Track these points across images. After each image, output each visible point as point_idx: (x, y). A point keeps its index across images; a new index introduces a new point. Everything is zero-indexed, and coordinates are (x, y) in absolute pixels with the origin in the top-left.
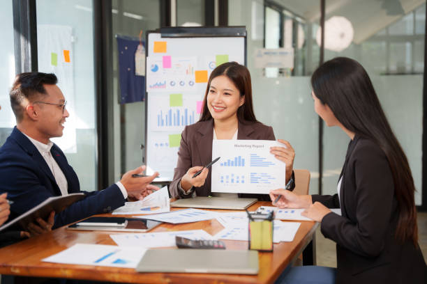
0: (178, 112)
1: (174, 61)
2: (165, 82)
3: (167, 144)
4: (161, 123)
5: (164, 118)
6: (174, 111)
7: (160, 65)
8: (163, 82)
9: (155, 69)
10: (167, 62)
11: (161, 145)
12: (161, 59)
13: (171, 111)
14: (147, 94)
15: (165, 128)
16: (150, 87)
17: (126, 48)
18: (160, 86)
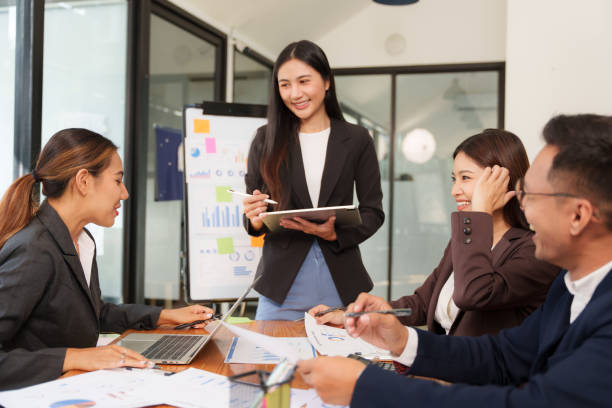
0: (227, 209)
1: (219, 145)
2: (209, 171)
3: (215, 251)
4: (207, 223)
5: (210, 217)
6: (222, 209)
7: (203, 149)
8: (207, 171)
9: (197, 154)
10: (211, 146)
11: (208, 251)
12: (204, 142)
13: (218, 209)
14: (186, 185)
15: (211, 229)
16: (191, 176)
17: (167, 141)
18: (203, 175)
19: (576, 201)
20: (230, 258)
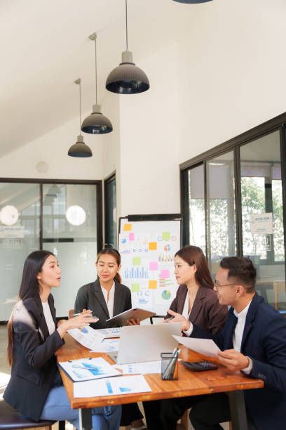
0: (138, 269)
1: (136, 236)
2: (130, 250)
4: (127, 276)
5: (129, 273)
6: (135, 269)
7: (127, 238)
8: (128, 250)
9: (124, 241)
10: (132, 237)
12: (128, 235)
13: (133, 269)
15: (129, 280)
18: (126, 252)
19: (237, 287)
20: (138, 294)
